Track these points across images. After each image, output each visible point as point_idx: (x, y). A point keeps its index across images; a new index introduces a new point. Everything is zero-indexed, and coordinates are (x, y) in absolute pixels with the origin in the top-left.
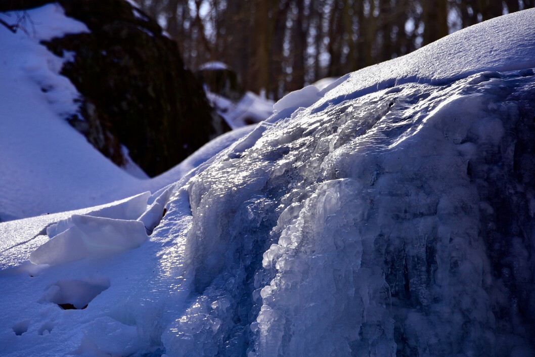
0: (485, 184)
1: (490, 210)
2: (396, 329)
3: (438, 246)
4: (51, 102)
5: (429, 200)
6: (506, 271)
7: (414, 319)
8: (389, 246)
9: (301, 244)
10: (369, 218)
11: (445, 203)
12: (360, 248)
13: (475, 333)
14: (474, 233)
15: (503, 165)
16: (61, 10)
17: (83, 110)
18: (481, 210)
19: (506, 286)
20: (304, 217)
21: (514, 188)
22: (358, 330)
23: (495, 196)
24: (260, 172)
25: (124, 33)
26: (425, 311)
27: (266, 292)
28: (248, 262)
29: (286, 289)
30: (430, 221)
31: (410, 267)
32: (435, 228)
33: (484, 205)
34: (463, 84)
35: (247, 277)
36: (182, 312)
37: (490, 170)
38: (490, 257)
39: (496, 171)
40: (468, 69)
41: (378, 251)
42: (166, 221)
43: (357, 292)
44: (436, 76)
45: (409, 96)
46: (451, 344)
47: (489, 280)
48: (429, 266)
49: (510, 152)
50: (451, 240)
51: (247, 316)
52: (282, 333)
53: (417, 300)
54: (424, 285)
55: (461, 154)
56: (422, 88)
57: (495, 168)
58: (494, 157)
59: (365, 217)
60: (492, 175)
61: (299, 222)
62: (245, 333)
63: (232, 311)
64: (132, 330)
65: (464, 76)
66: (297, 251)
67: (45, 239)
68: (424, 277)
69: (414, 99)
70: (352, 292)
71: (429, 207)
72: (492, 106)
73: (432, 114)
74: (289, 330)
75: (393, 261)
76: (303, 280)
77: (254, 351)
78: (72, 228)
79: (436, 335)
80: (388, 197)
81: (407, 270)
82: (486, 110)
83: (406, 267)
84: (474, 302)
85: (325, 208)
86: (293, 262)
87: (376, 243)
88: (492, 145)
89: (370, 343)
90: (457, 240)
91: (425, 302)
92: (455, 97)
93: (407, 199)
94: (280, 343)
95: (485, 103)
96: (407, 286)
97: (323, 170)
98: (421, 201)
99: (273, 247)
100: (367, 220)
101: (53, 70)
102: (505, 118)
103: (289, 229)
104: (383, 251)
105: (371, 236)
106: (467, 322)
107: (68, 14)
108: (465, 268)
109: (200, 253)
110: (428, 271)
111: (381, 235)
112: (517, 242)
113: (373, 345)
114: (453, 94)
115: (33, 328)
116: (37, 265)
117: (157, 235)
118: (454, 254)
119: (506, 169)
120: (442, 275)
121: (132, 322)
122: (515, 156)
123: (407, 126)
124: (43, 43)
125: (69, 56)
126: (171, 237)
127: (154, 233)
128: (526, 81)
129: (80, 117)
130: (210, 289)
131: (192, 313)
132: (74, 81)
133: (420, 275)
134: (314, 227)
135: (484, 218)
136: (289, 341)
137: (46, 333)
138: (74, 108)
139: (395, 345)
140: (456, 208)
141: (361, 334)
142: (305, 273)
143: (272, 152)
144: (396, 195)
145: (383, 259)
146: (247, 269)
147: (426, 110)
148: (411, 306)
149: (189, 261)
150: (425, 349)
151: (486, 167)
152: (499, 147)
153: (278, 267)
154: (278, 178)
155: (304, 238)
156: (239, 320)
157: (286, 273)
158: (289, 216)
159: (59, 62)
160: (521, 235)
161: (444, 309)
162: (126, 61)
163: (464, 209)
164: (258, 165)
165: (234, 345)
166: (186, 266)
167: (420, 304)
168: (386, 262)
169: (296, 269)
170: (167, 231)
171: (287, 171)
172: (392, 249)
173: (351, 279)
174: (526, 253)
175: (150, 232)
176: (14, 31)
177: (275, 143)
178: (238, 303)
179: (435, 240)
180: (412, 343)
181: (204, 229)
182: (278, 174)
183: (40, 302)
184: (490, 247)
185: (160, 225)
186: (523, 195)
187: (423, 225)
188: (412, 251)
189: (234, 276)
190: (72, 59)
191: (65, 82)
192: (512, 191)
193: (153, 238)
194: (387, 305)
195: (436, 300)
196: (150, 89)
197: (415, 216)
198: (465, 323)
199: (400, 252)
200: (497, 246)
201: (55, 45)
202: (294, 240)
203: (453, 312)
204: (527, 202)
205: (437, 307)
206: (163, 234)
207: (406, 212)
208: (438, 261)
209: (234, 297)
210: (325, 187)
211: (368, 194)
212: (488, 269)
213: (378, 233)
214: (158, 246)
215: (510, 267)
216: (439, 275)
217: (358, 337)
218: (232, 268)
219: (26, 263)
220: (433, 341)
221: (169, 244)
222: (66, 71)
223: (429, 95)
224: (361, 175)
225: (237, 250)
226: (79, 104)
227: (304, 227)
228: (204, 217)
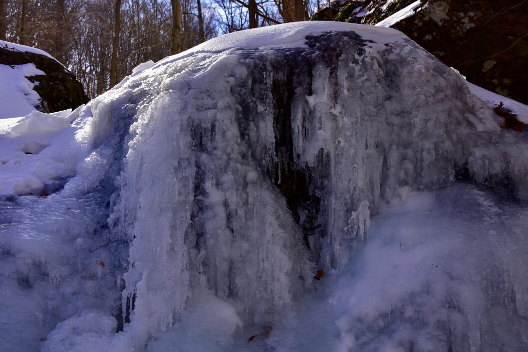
0: (239, 96)
1: (241, 109)
2: (196, 162)
3: (217, 123)
4: (28, 99)
5: (213, 102)
6: (246, 137)
7: (204, 157)
8: (193, 122)
9: (149, 121)
10: (184, 109)
11: (221, 104)
12: (180, 123)
13: (232, 164)
14: (233, 118)
15: (246, 88)
16: (34, 66)
17: (42, 103)
18: (236, 108)
19: (246, 143)
20: (152, 108)
21: (251, 99)
22: (177, 161)
23: (243, 103)
24: (128, 93)
25: (60, 77)
26: (209, 154)
27: (131, 143)
28: (121, 133)
29: (142, 142)
30: (213, 111)
31: (203, 133)
32: (215, 115)
33: (238, 106)
34: (228, 52)
35: (121, 139)
36: (87, 156)
37: (241, 90)
38: (240, 130)
39: (244, 91)
40: (230, 46)
41: (188, 124)
42: (80, 119)
43: (177, 143)
44: (214, 50)
45: (202, 58)
46: (221, 169)
47: (239, 140)
48: (212, 132)
49: (250, 82)
50: (223, 121)
51: (120, 157)
52: (139, 163)
53: (206, 148)
54: (210, 141)
55: (228, 82)
56: (208, 54)
57: (243, 89)
58: (243, 85)
59: (183, 108)
60: (242, 92)
61: (149, 110)
62: (119, 164)
63: (112, 155)
64: (62, 165)
65: (228, 49)
66: (147, 124)
67: (18, 124)
68: (210, 138)
69: (204, 59)
70: (175, 143)
71: (213, 105)
72: (242, 60)
73: (214, 63)
74: (143, 161)
75: (195, 130)
76: (150, 138)
77: (124, 171)
78: (32, 118)
79: (215, 165)
80: (194, 100)
81: (201, 134)
82: (239, 62)
83: (201, 133)
84: (233, 150)
85: (162, 104)
86: (146, 129)
87: (187, 120)
88: (242, 79)
89: (183, 167)
90: (226, 121)
91: (210, 150)
92: (225, 56)
93: (203, 101)
94: (138, 167)
95: (239, 59)
96: (201, 142)
97: (160, 88)
98: (209, 102)
99: (135, 123)
100: (183, 110)
101: (30, 88)
102: (248, 66)
103: (143, 115)
104: (191, 125)
105: (185, 118)
106: (229, 159)
107: (37, 68)
108: (229, 134)
109: (97, 130)
110: (212, 135)
111: (189, 117)
112: (252, 124)
113: (185, 168)
114: (223, 56)
115: (11, 162)
116: (14, 135)
117: (75, 124)
118: (224, 127)
119: (248, 90)
120: (218, 137)
121: (61, 161)
122: (252, 84)
123: (202, 68)
124: (26, 77)
125: (37, 83)
126: (82, 125)
127: (74, 123)
128: (257, 52)
129: (40, 106)
130: (102, 146)
131: (92, 156)
132: (38, 93)
133: (208, 137)
134: (156, 114)
135: (237, 112)
136: (143, 166)
137: (18, 164)
138: (38, 103)
139: (195, 168)
140: (225, 106)
141: (178, 163)
142: (152, 135)
143: (133, 85)
144: (198, 99)
145: (190, 128)
146: (120, 135)
147: (211, 62)
148: (203, 151)
149: (91, 134)
150: (209, 171)
151: (239, 89)
152: (245, 80)
153: (138, 132)
154: (136, 95)
155: (151, 117)
156: (116, 159)
157: (141, 135)
158: (143, 110)
159: (32, 85)
160: (253, 120)
161: (219, 153)
162: (61, 87)
163: (229, 107)
164: (127, 90)
165: (114, 169)
166: (90, 136)
167: (207, 150)
168: (192, 130)
169: (147, 132)
170: (80, 123)
171: (141, 92)
172: (195, 124)
173: (175, 137)
174: (255, 129)
175: (72, 123)
176: (14, 69)
177: (135, 81)
178: (116, 152)
179: (215, 121)
180: (203, 168)
181: (99, 119)
182: (137, 93)
183: (16, 150)
184: (240, 126)
185: (77, 120)
186: (255, 102)
187: (210, 113)
188: (204, 125)
189: (114, 139)
190: (38, 85)
191: (35, 92)
192: (250, 100)
193: (73, 125)
194: (192, 150)
195: (215, 149)
196: (70, 99)
197: (206, 109)
198: (228, 159)
199: (198, 125)
200: (243, 125)
201: (31, 79)
202: (146, 119)
203: (222, 154)
204: (257, 105)
205: (215, 152)
206: (78, 124)
207: (202, 107)
208: (217, 130)
209: (114, 148)
210: (162, 95)
211: (184, 98)
212: (239, 135)
213: (188, 116)
214: (76, 129)
215: (249, 135)
216: (217, 137)
217: (177, 164)
218: (113, 136)
219: (9, 133)
220: (213, 167)
221: (81, 128)
222: (35, 89)
223: (211, 57)
224: (181, 89)
225: (116, 128)
226: (40, 101)
227: (152, 113)
228: (99, 113)
